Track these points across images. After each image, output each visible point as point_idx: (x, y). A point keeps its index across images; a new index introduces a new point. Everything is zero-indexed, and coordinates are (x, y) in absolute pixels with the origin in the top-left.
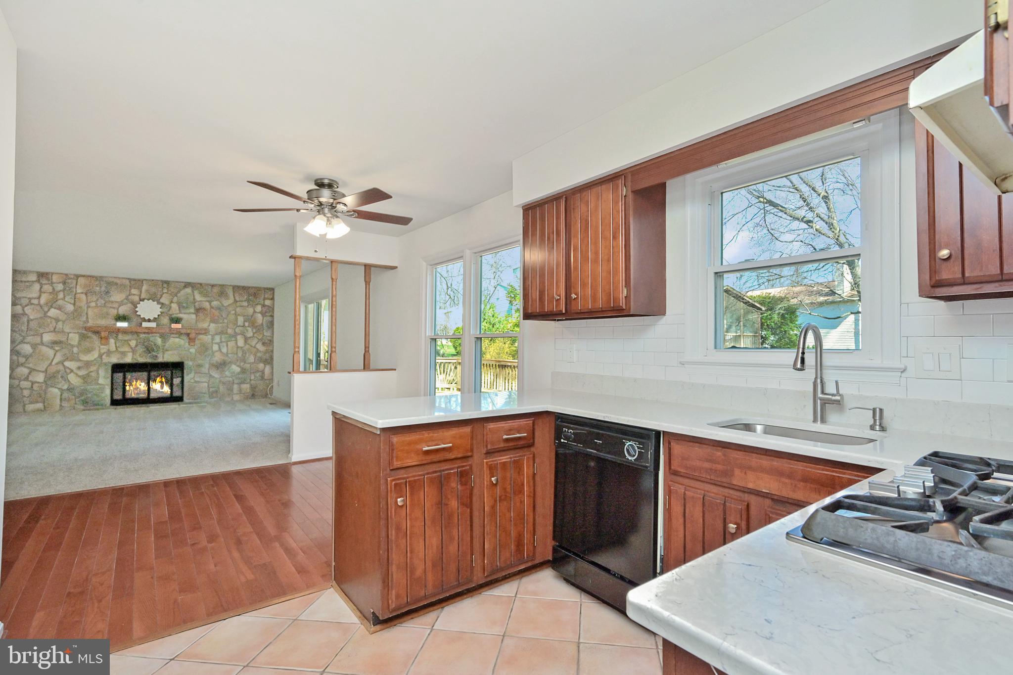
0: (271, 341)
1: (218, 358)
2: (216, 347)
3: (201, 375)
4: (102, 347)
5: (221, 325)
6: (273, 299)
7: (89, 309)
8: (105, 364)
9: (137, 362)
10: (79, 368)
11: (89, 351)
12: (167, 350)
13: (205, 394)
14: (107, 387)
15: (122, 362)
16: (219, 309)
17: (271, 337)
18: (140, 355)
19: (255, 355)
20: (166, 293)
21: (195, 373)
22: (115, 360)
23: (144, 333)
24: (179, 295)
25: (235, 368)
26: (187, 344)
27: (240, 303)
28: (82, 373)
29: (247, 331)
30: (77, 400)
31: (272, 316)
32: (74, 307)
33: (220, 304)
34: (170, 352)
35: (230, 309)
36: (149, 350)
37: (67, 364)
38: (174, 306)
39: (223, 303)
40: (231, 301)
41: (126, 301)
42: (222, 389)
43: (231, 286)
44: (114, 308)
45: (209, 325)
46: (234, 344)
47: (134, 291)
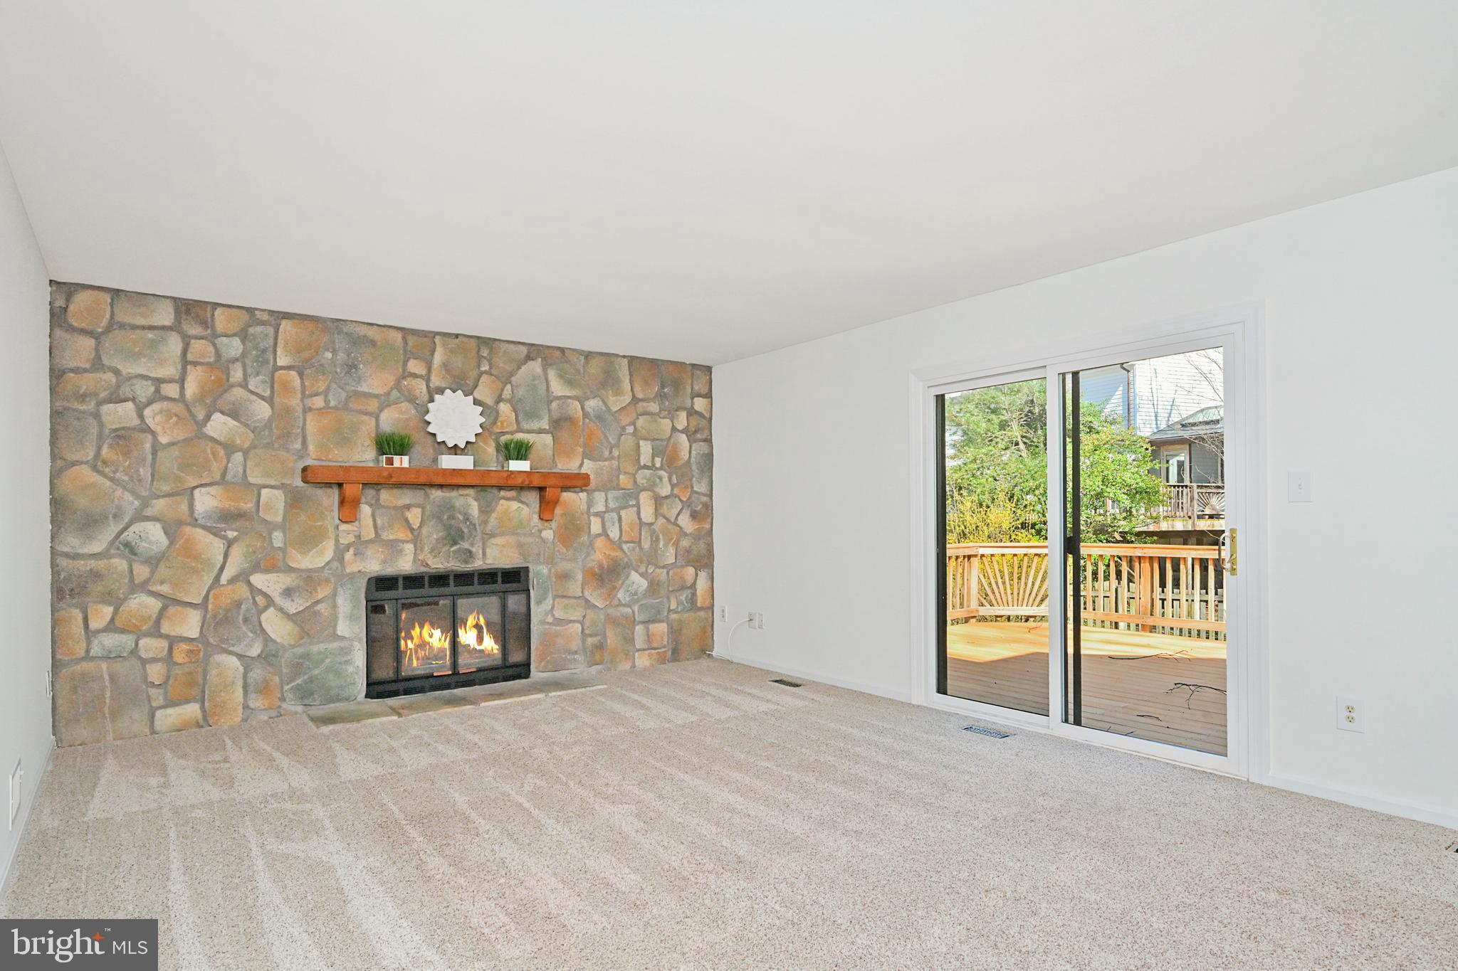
0: (708, 507)
1: (600, 555)
2: (596, 526)
3: (565, 601)
4: (343, 527)
5: (606, 463)
6: (709, 395)
7: (309, 417)
8: (352, 577)
9: (423, 569)
10: (288, 592)
11: (309, 540)
12: (493, 535)
13: (576, 652)
14: (356, 643)
15: (390, 571)
16: (599, 418)
17: (705, 495)
18: (432, 550)
19: (676, 544)
20: (485, 372)
21: (556, 597)
22: (375, 566)
23: (441, 486)
24: (514, 379)
25: (638, 581)
26: (536, 517)
27: (645, 404)
28: (293, 607)
29: (661, 479)
30: (286, 688)
31: (708, 441)
32: (272, 408)
33: (604, 408)
34: (498, 540)
35: (625, 420)
36: (453, 536)
37: (258, 580)
38: (504, 408)
39: (610, 404)
40: (627, 398)
41: (395, 393)
42: (612, 639)
43: (624, 357)
44: (366, 414)
45: (581, 465)
46: (635, 517)
47: (415, 366)
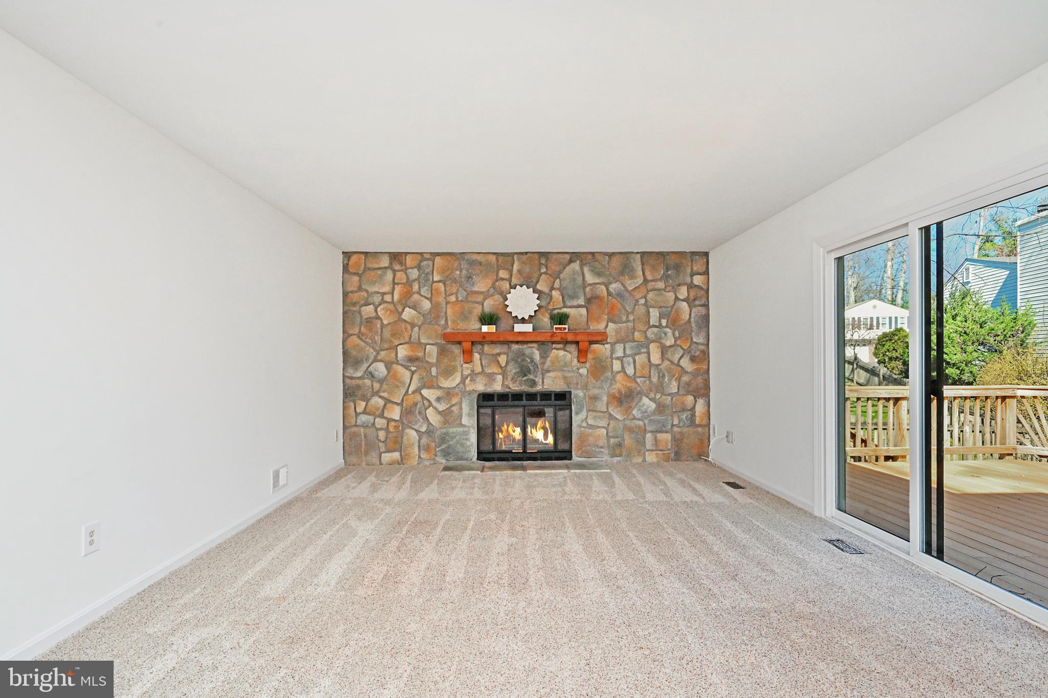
0: (705, 355)
1: (620, 384)
2: (617, 366)
3: (595, 414)
4: (465, 365)
5: (624, 325)
6: (706, 273)
7: (449, 306)
8: (470, 393)
9: (508, 390)
10: (438, 399)
11: (448, 372)
12: (548, 371)
13: (602, 447)
14: (471, 429)
15: (489, 390)
16: (620, 295)
17: (703, 344)
18: (512, 379)
19: (679, 380)
20: (544, 273)
21: (588, 411)
22: (480, 387)
23: (517, 342)
24: (562, 276)
25: (648, 404)
26: (575, 360)
27: (653, 283)
28: (442, 407)
29: (665, 334)
30: (437, 449)
31: (706, 306)
32: (431, 303)
33: (623, 288)
34: (551, 374)
35: (638, 295)
36: (524, 371)
37: (425, 392)
38: (555, 294)
39: (627, 285)
40: (640, 280)
41: (492, 290)
42: (628, 440)
43: (637, 253)
44: (477, 303)
45: (607, 326)
46: (646, 360)
47: (503, 274)
